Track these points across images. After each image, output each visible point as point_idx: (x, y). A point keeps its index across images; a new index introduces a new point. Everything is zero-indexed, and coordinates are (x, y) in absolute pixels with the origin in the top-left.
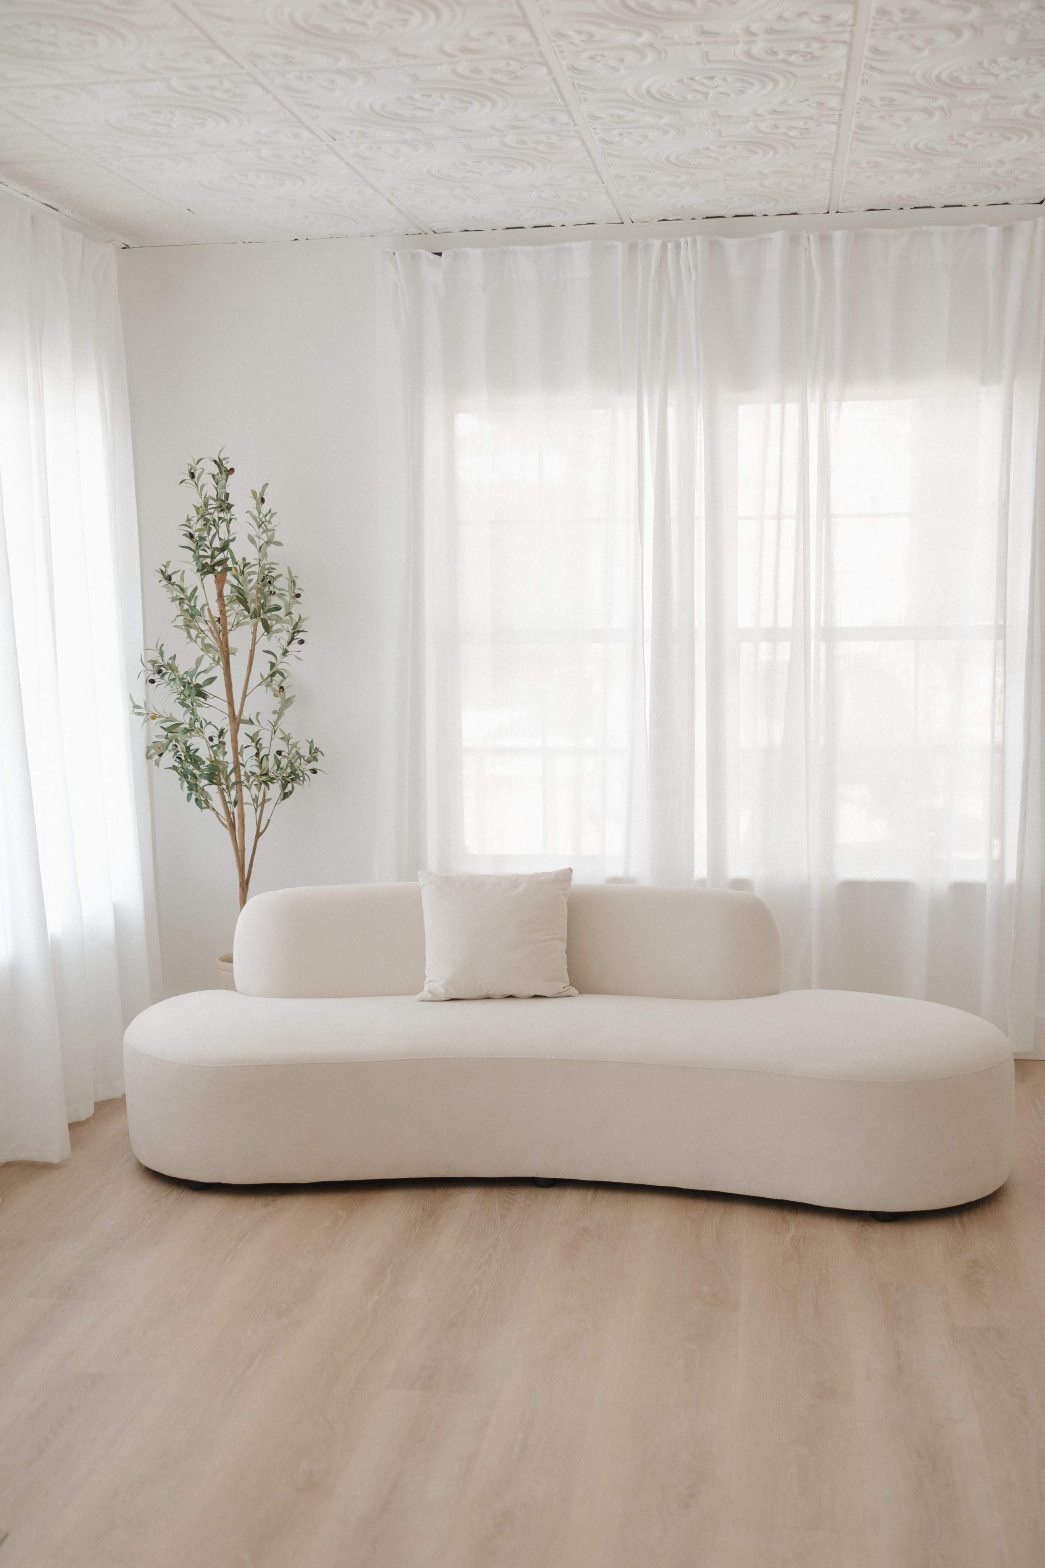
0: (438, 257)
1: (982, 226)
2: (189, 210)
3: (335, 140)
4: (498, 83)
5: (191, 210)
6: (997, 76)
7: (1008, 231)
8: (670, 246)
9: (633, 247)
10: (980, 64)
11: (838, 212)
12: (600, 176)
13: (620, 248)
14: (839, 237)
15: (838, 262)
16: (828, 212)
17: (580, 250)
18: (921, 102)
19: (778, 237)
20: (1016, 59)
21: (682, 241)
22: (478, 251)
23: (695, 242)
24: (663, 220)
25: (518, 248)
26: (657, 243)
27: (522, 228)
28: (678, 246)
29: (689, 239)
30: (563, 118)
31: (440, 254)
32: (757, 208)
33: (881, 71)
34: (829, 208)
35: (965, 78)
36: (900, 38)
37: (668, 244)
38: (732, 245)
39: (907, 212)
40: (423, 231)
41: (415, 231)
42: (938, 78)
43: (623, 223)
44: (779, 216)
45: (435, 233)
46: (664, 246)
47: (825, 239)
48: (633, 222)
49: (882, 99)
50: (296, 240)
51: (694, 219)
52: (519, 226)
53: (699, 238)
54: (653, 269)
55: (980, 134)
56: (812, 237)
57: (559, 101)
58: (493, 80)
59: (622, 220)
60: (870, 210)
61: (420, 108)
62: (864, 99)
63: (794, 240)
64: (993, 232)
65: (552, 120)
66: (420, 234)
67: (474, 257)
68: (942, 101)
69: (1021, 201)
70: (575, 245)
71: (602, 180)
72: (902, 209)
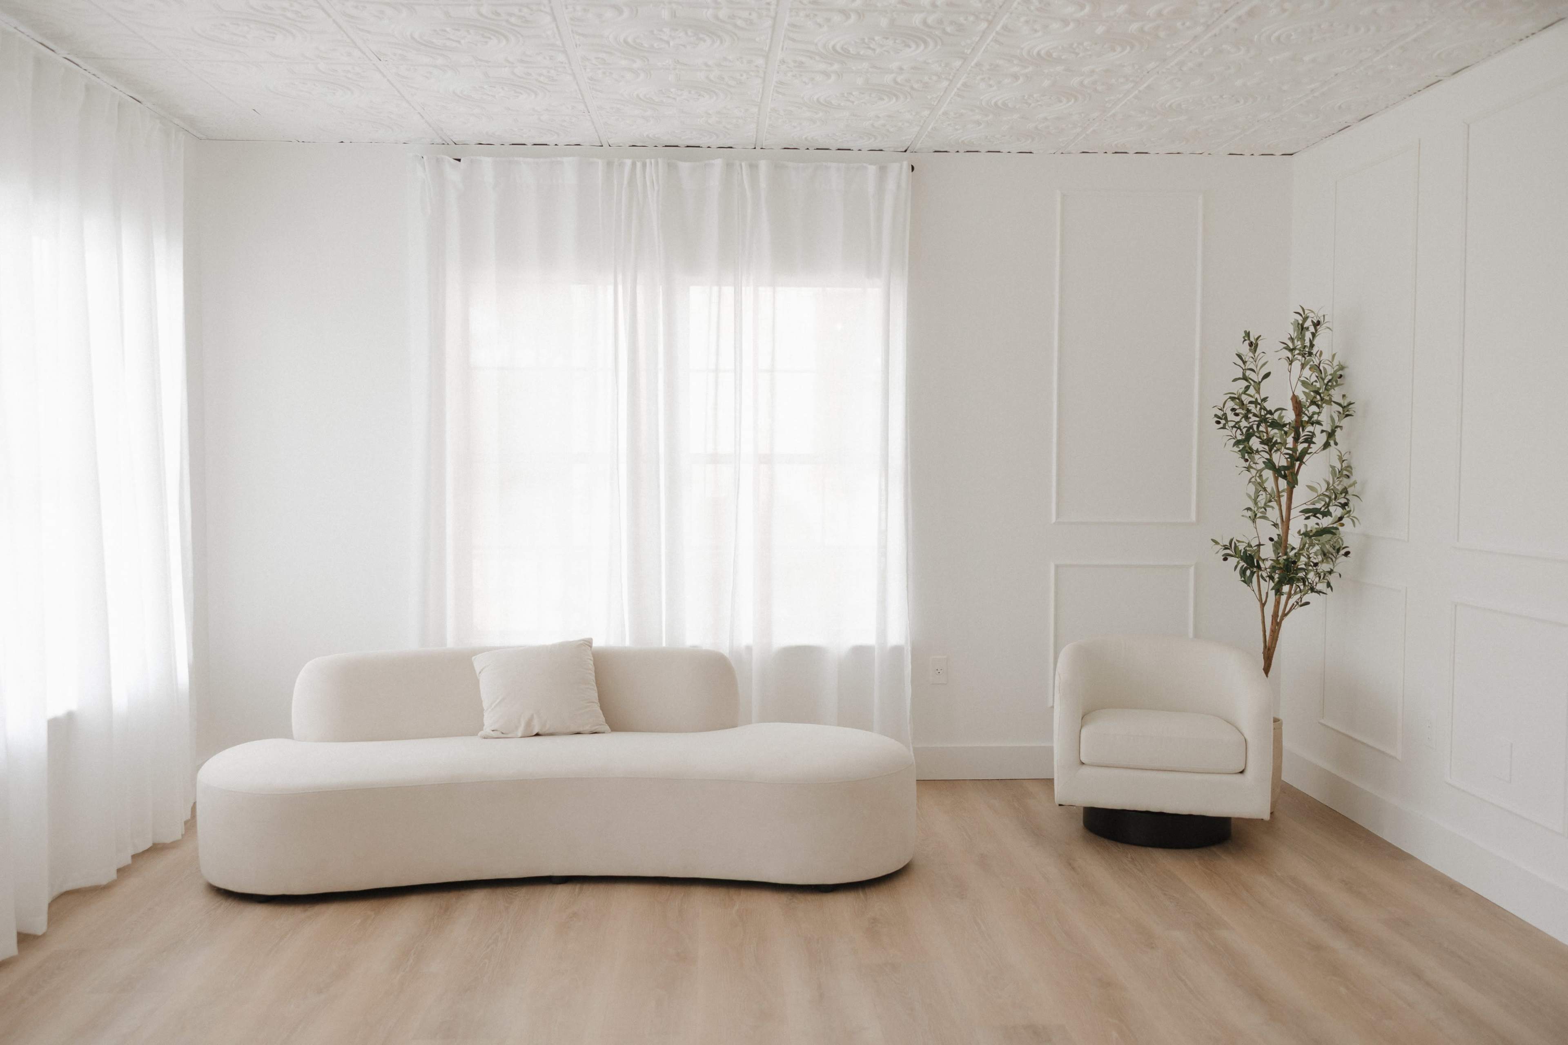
0: (458, 162)
1: (865, 164)
2: (254, 110)
3: (380, 60)
4: (513, 25)
5: (256, 110)
6: (874, 50)
7: (883, 169)
8: (639, 165)
9: (609, 164)
10: (863, 39)
11: (762, 148)
12: (586, 106)
13: (600, 163)
14: (763, 165)
15: (763, 184)
16: (755, 148)
17: (569, 165)
18: (822, 66)
19: (718, 163)
20: (887, 38)
21: (648, 161)
22: (489, 160)
23: (657, 163)
24: (633, 146)
25: (521, 159)
26: (628, 162)
27: (525, 144)
28: (644, 165)
29: (653, 161)
30: (561, 58)
31: (459, 160)
32: (703, 141)
33: (793, 40)
34: (755, 145)
35: (852, 50)
36: (807, 16)
37: (637, 162)
38: (684, 167)
39: (811, 151)
40: (446, 142)
41: (440, 141)
42: (834, 47)
43: (602, 146)
44: (719, 149)
45: (456, 144)
46: (634, 164)
47: (753, 167)
48: (610, 146)
49: (795, 61)
50: (342, 142)
51: (656, 146)
52: (523, 143)
53: (660, 160)
54: (625, 182)
55: (863, 93)
56: (743, 164)
57: (559, 43)
58: (507, 21)
59: (601, 144)
60: (785, 148)
61: (449, 39)
62: (783, 62)
63: (729, 166)
64: (872, 170)
65: (551, 58)
66: (444, 144)
67: (487, 164)
68: (836, 67)
69: (892, 149)
70: (565, 159)
71: (588, 110)
72: (808, 149)
